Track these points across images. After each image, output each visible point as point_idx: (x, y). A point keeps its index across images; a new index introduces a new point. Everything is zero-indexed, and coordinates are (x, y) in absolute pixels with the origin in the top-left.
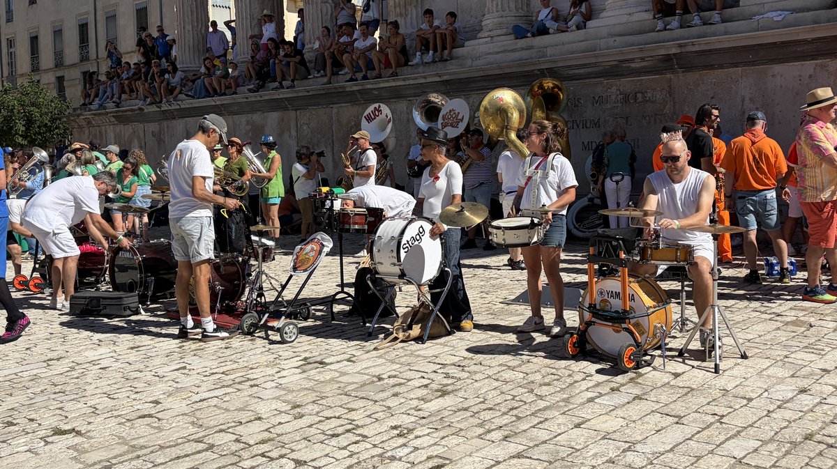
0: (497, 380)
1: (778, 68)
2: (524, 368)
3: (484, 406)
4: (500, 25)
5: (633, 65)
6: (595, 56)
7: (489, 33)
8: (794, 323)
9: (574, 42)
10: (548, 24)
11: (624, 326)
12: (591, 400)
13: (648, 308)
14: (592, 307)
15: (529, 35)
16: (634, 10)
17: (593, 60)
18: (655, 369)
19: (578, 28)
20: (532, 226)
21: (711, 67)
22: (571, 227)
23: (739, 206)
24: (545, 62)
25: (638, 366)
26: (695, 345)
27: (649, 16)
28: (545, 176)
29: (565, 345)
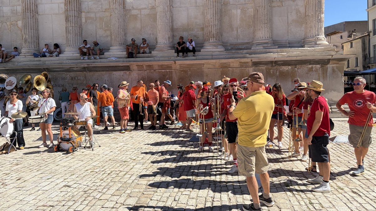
0: (34, 160)
1: (114, 73)
2: (41, 156)
3: (31, 166)
4: (28, 53)
5: (74, 69)
6: (62, 66)
7: (24, 54)
8: (113, 138)
9: (55, 60)
10: (46, 54)
11: (70, 142)
12: (61, 160)
13: (76, 137)
14: (61, 138)
15: (39, 56)
16: (74, 53)
17: (62, 67)
18: (78, 152)
19: (56, 56)
20: (41, 117)
21: (97, 71)
22: (55, 117)
23: (102, 110)
24: (45, 66)
25: (73, 151)
26: (88, 145)
27: (79, 55)
28: (47, 104)
29: (53, 149)
